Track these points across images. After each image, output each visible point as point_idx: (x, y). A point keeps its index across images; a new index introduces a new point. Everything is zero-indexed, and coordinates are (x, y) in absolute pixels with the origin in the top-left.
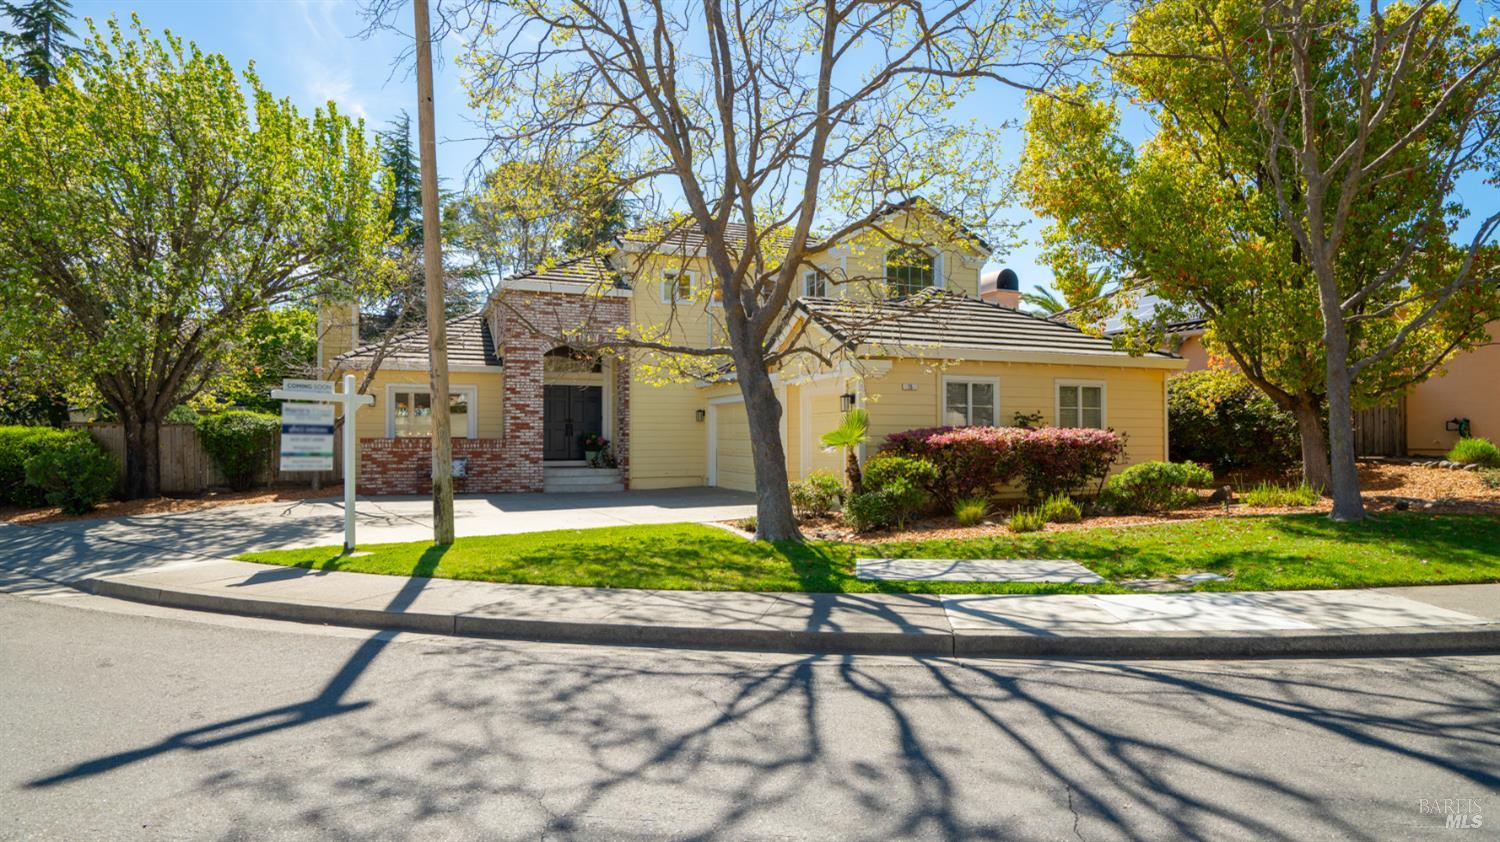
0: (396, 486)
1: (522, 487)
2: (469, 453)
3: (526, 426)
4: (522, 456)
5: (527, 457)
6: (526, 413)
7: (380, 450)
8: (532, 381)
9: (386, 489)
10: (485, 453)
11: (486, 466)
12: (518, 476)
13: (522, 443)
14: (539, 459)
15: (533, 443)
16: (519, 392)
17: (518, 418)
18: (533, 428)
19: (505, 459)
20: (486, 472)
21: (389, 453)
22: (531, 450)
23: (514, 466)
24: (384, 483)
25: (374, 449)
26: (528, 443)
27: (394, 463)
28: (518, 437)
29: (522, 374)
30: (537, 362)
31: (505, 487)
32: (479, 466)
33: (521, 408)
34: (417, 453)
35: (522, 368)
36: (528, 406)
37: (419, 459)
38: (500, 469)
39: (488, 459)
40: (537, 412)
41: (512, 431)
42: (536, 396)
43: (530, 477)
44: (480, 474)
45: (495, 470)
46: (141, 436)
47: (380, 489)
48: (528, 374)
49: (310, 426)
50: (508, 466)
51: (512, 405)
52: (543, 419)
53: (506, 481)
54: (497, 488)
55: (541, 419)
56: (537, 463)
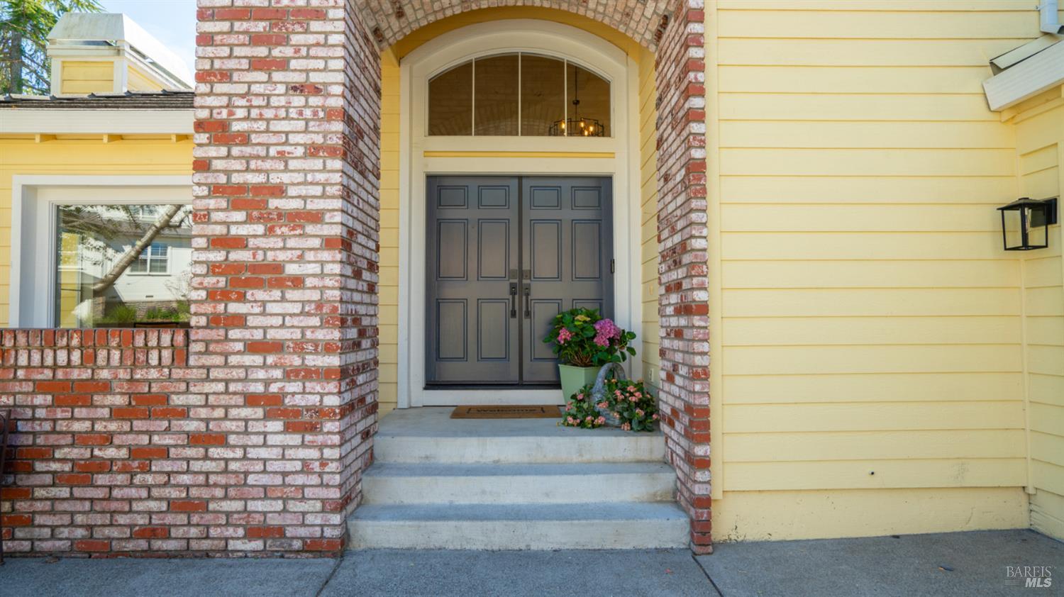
1: (251, 533)
3: (270, 275)
4: (251, 399)
5: (272, 404)
6: (271, 221)
8: (297, 89)
10: (106, 387)
11: (107, 439)
12: (239, 487)
13: (253, 347)
14: (321, 412)
15: (299, 347)
16: (244, 138)
17: (240, 243)
18: (298, 282)
19: (184, 413)
20: (106, 466)
22: (291, 374)
23: (221, 440)
26: (277, 347)
28: (239, 321)
29: (257, 64)
31: (184, 530)
32: (78, 439)
36: (279, 191)
38: (164, 453)
39: (117, 413)
40: (317, 217)
41: (212, 295)
42: (313, 151)
43: (284, 492)
44: (84, 473)
45: (145, 456)
48: (283, 65)
50: (194, 439)
51: (216, 190)
52: (346, 244)
53: (187, 506)
54: (151, 532)
55: (328, 243)
56: (313, 428)
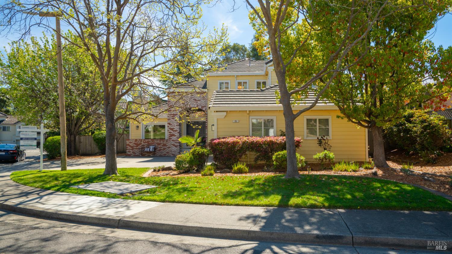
0: (136, 153)
1: (172, 155)
2: (157, 144)
3: (173, 135)
4: (172, 145)
5: (174, 145)
6: (173, 131)
7: (132, 142)
8: (175, 121)
9: (133, 155)
10: (161, 144)
11: (161, 148)
12: (171, 151)
13: (172, 141)
15: (176, 141)
16: (171, 124)
17: (171, 133)
18: (176, 136)
19: (167, 146)
21: (134, 144)
22: (175, 143)
23: (170, 148)
24: (133, 152)
25: (130, 142)
26: (174, 141)
27: (135, 146)
28: (171, 139)
30: (177, 115)
32: (159, 148)
33: (172, 129)
34: (142, 144)
35: (172, 117)
36: (174, 129)
37: (142, 146)
38: (166, 149)
39: (162, 146)
40: (177, 131)
41: (169, 137)
42: (177, 125)
43: (175, 151)
44: (160, 150)
45: (164, 149)
46: (70, 139)
47: (132, 154)
49: (29, 138)
50: (168, 148)
51: (169, 129)
52: (179, 133)
53: (167, 153)
54: (165, 155)
55: (178, 133)
56: (177, 147)
